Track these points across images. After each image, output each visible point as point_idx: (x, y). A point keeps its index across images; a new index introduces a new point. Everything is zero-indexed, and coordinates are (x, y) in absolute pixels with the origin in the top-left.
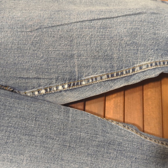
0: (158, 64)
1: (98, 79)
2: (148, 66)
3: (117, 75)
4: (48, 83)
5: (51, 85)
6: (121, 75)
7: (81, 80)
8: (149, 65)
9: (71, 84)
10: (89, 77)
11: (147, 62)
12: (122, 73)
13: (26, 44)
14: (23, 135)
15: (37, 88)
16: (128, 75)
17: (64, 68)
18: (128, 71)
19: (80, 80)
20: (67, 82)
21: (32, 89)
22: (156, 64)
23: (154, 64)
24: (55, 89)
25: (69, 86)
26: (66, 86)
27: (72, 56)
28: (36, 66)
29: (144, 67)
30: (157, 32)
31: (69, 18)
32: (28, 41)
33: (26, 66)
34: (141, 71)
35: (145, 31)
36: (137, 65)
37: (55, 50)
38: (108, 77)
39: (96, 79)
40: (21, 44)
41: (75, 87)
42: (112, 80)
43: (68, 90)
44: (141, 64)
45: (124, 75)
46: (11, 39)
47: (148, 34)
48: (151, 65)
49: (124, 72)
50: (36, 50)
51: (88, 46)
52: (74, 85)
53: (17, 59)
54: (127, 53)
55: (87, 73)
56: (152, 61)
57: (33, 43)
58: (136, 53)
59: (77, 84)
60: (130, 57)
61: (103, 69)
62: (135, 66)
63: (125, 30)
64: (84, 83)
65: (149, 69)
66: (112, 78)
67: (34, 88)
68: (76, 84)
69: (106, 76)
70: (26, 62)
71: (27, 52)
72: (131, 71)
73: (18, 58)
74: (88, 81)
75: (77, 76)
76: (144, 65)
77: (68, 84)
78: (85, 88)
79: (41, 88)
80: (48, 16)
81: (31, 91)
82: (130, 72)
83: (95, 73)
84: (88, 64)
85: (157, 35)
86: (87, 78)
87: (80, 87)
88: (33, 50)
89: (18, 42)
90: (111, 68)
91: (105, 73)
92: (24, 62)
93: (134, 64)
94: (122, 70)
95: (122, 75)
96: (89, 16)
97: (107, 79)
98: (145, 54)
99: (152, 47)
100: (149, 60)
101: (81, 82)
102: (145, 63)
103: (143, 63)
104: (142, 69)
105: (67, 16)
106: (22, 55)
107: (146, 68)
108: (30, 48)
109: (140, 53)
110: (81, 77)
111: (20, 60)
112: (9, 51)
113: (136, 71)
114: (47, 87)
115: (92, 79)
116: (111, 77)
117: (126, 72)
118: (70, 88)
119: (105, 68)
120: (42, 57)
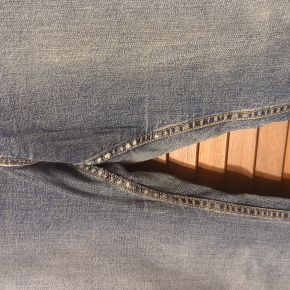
0: (266, 113)
1: (176, 131)
2: (250, 115)
3: (205, 122)
4: (112, 143)
5: (116, 145)
6: (210, 122)
7: (153, 132)
8: (253, 114)
9: (140, 139)
10: (164, 128)
11: (251, 110)
12: (212, 120)
13: (72, 90)
14: (89, 212)
15: (99, 152)
16: (221, 122)
17: (129, 117)
18: (221, 117)
19: (151, 132)
20: (135, 138)
21: (93, 156)
22: (263, 113)
23: (259, 113)
24: (122, 149)
25: (138, 142)
26: (135, 143)
27: (141, 100)
28: (90, 120)
29: (244, 116)
30: (278, 66)
31: (137, 60)
32: (75, 86)
33: (77, 123)
34: (240, 119)
35: (259, 68)
36: (236, 111)
37: (116, 94)
38: (191, 126)
39: (173, 130)
40: (65, 90)
41: (146, 143)
42: (196, 130)
43: (137, 147)
44: (241, 111)
45: (215, 122)
46: (49, 86)
47: (263, 71)
48: (256, 114)
49: (216, 119)
50: (87, 96)
51: (166, 88)
52: (144, 140)
53: (63, 114)
54: (223, 95)
55: (161, 121)
56: (259, 109)
57: (82, 87)
58: (238, 94)
59: (148, 138)
60: (227, 102)
61: (185, 113)
62: (233, 112)
63: (226, 69)
64: (156, 136)
65: (252, 118)
66: (196, 128)
67: (95, 153)
68: (146, 138)
69: (188, 125)
70: (77, 117)
71: (75, 102)
72: (226, 117)
73: (64, 112)
74: (163, 134)
75: (147, 127)
76: (246, 113)
77: (137, 140)
78: (159, 142)
79: (104, 151)
80: (103, 60)
81: (92, 158)
82: (224, 119)
83: (173, 120)
84: (164, 108)
85: (276, 72)
86: (160, 129)
87: (152, 142)
88: (84, 97)
89: (61, 88)
90: (197, 112)
91: (186, 121)
92: (73, 117)
93: (231, 109)
94: (213, 115)
95: (213, 122)
96: (170, 56)
97: (188, 130)
98: (250, 96)
99: (264, 89)
100: (253, 107)
101: (152, 135)
102: (248, 110)
103: (245, 110)
104: (242, 118)
105: (133, 58)
106: (69, 107)
107: (247, 118)
108: (79, 94)
109: (244, 94)
110: (152, 129)
111: (68, 115)
112: (49, 103)
113: (232, 118)
114: (112, 149)
115: (168, 131)
116: (195, 126)
117: (219, 119)
118: (140, 145)
119: (189, 111)
120: (98, 106)
